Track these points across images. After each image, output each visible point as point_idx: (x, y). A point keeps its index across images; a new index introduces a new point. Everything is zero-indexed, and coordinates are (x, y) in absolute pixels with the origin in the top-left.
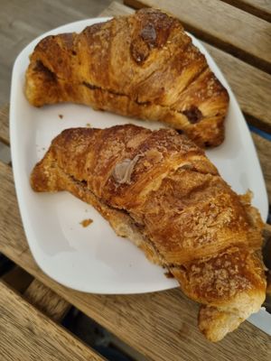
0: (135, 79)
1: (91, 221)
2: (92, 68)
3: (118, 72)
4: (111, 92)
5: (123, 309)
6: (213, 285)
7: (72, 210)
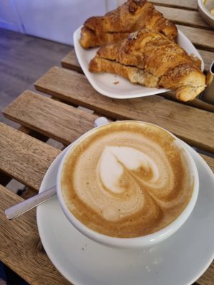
0: (132, 22)
1: (118, 83)
2: (112, 24)
3: (124, 21)
4: (121, 32)
5: (139, 111)
6: (179, 73)
7: (109, 79)
